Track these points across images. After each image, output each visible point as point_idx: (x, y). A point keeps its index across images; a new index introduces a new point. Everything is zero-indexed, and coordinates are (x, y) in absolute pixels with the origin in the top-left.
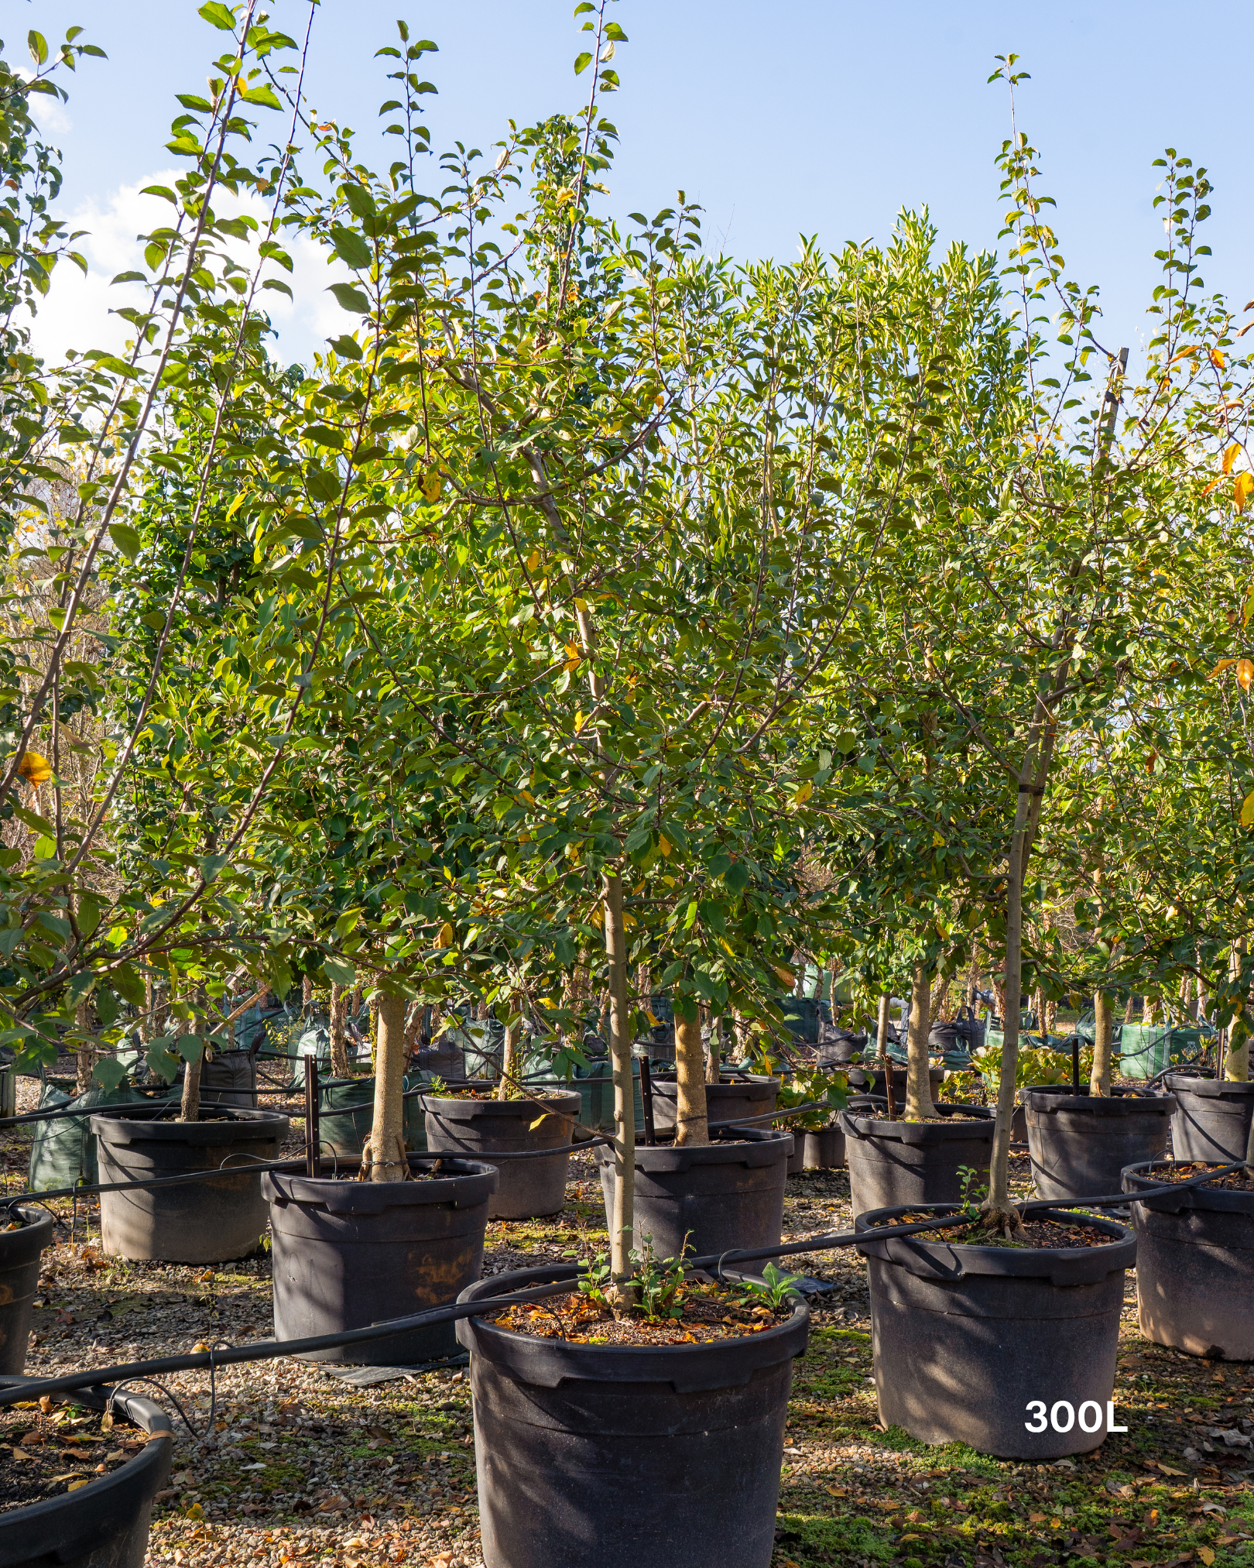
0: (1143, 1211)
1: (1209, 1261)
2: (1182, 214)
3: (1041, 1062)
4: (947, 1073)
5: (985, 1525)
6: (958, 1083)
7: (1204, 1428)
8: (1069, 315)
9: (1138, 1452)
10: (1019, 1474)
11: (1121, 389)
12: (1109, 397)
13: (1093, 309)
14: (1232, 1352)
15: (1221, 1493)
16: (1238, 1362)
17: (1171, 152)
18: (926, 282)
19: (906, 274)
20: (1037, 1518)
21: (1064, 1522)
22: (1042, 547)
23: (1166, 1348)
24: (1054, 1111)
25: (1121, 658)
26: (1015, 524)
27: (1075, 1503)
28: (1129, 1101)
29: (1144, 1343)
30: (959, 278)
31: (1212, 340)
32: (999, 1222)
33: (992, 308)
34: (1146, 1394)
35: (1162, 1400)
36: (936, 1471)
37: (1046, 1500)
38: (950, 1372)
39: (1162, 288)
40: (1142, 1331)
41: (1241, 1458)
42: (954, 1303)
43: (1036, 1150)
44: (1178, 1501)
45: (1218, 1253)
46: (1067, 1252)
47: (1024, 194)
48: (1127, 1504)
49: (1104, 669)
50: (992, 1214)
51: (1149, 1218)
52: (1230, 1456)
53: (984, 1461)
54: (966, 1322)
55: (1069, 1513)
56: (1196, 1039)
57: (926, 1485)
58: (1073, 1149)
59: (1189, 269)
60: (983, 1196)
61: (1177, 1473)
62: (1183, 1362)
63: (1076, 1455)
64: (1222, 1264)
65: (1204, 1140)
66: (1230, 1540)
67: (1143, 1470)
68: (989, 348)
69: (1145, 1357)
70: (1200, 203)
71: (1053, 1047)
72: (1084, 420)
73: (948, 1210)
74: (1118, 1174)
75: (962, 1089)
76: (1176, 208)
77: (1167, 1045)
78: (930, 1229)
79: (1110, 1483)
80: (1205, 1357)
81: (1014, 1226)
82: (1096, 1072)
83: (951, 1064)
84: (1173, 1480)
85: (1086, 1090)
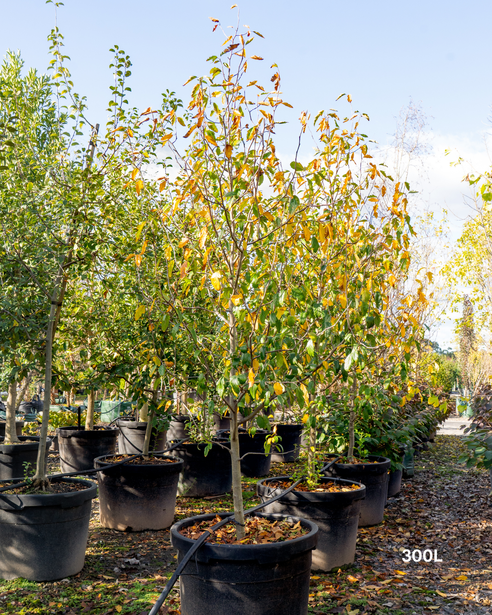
0: (102, 476)
1: (127, 494)
2: (120, 73)
3: (67, 417)
4: (26, 423)
5: (30, 610)
6: (31, 427)
7: (122, 559)
8: (75, 107)
9: (95, 572)
10: (45, 588)
11: (96, 140)
12: (91, 143)
13: (84, 106)
14: (135, 527)
15: (127, 584)
16: (137, 532)
17: (116, 46)
18: (19, 83)
19: (9, 78)
20: (52, 604)
21: (63, 604)
22: (61, 202)
23: (110, 529)
24: (70, 437)
25: (94, 251)
26: (51, 192)
27: (68, 596)
28: (101, 432)
29: (101, 528)
30: (34, 83)
31: (132, 126)
32: (40, 484)
33: (48, 98)
34: (100, 548)
35: (107, 550)
36: (10, 591)
37: (56, 596)
38: (18, 549)
39: (112, 102)
40: (101, 524)
41: (136, 569)
42: (19, 520)
43: (62, 454)
44: (111, 589)
45: (131, 490)
46: (68, 494)
47: (57, 53)
48: (89, 593)
49: (87, 255)
50: (37, 481)
51: (105, 478)
52: (131, 569)
53: (32, 584)
54: (25, 527)
55: (65, 600)
56: (130, 406)
57: (5, 597)
58: (78, 453)
59: (122, 95)
60: (34, 474)
61: (110, 578)
62: (117, 534)
63: (70, 577)
64: (132, 494)
65: (131, 445)
66: (128, 601)
67: (97, 579)
68: (46, 116)
69: (102, 534)
70: (127, 70)
71: (72, 411)
72: (79, 152)
73: (19, 481)
74: (93, 461)
75: (32, 430)
76: (118, 70)
77: (119, 408)
78: (10, 489)
79: (83, 586)
80: (125, 531)
81: (46, 485)
82: (88, 420)
83: (28, 419)
84: (109, 581)
85: (83, 428)
